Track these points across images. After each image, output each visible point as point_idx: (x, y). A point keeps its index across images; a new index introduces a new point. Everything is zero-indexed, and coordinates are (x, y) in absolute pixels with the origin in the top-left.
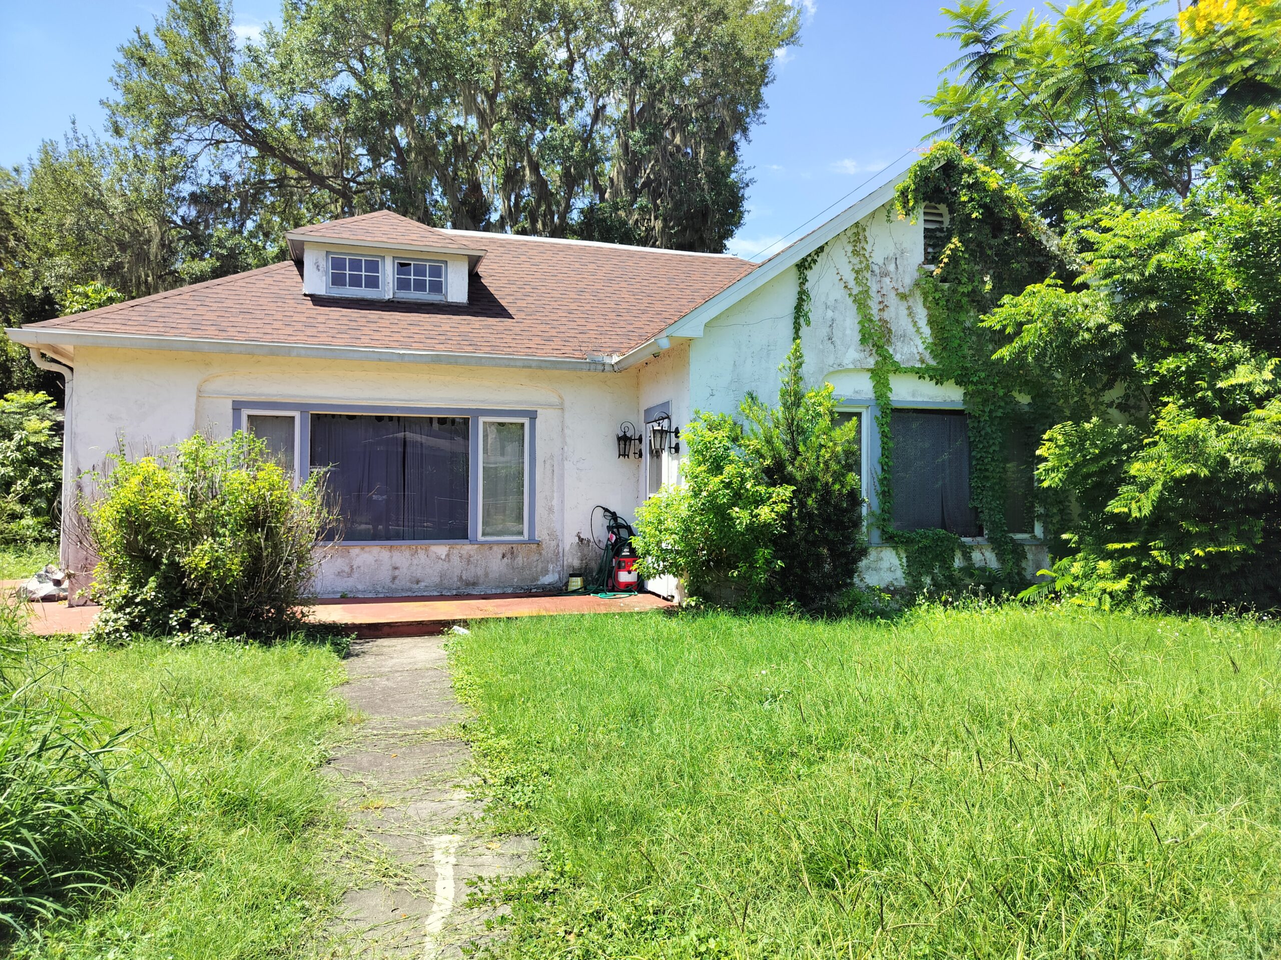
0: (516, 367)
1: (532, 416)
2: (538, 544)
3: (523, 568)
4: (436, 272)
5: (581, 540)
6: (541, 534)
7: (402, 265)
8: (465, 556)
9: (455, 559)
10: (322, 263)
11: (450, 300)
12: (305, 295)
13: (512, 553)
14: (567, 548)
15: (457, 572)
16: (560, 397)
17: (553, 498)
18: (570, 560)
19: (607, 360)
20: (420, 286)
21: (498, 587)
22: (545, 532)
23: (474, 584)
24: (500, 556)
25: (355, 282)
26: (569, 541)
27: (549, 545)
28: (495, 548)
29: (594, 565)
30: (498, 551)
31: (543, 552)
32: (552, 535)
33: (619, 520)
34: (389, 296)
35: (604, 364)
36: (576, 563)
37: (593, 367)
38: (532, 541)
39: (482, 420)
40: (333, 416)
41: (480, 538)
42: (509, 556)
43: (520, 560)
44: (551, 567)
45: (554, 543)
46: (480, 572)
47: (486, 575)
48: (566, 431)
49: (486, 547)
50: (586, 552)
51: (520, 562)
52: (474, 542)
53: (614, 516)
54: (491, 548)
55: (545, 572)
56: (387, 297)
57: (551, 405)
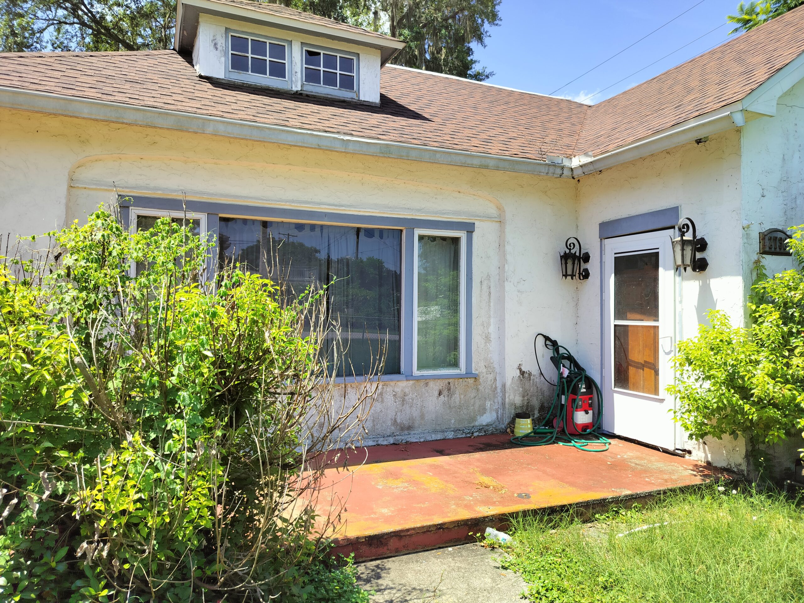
1: (470, 228)
2: (476, 378)
3: (460, 407)
4: (347, 64)
5: (522, 373)
6: (478, 367)
7: (310, 53)
8: (400, 394)
9: (389, 398)
10: (221, 41)
11: (362, 98)
12: (201, 77)
13: (449, 390)
14: (508, 383)
15: (391, 414)
16: (500, 209)
17: (489, 324)
18: (512, 397)
19: (566, 163)
20: (330, 80)
21: (435, 431)
22: (482, 364)
23: (410, 428)
24: (436, 393)
25: (259, 67)
26: (512, 374)
27: (486, 378)
28: (431, 384)
29: (536, 403)
30: (435, 386)
31: (481, 388)
32: (489, 367)
33: (561, 351)
34: (297, 87)
35: (563, 168)
36: (518, 400)
38: (469, 375)
39: (418, 232)
40: (245, 221)
41: (416, 372)
42: (445, 393)
43: (457, 398)
44: (488, 404)
45: (491, 377)
46: (416, 413)
47: (422, 416)
48: (508, 248)
49: (422, 383)
50: (527, 387)
51: (457, 400)
52: (410, 377)
53: (554, 343)
54: (427, 384)
55: (483, 410)
56: (294, 89)
57: (489, 218)
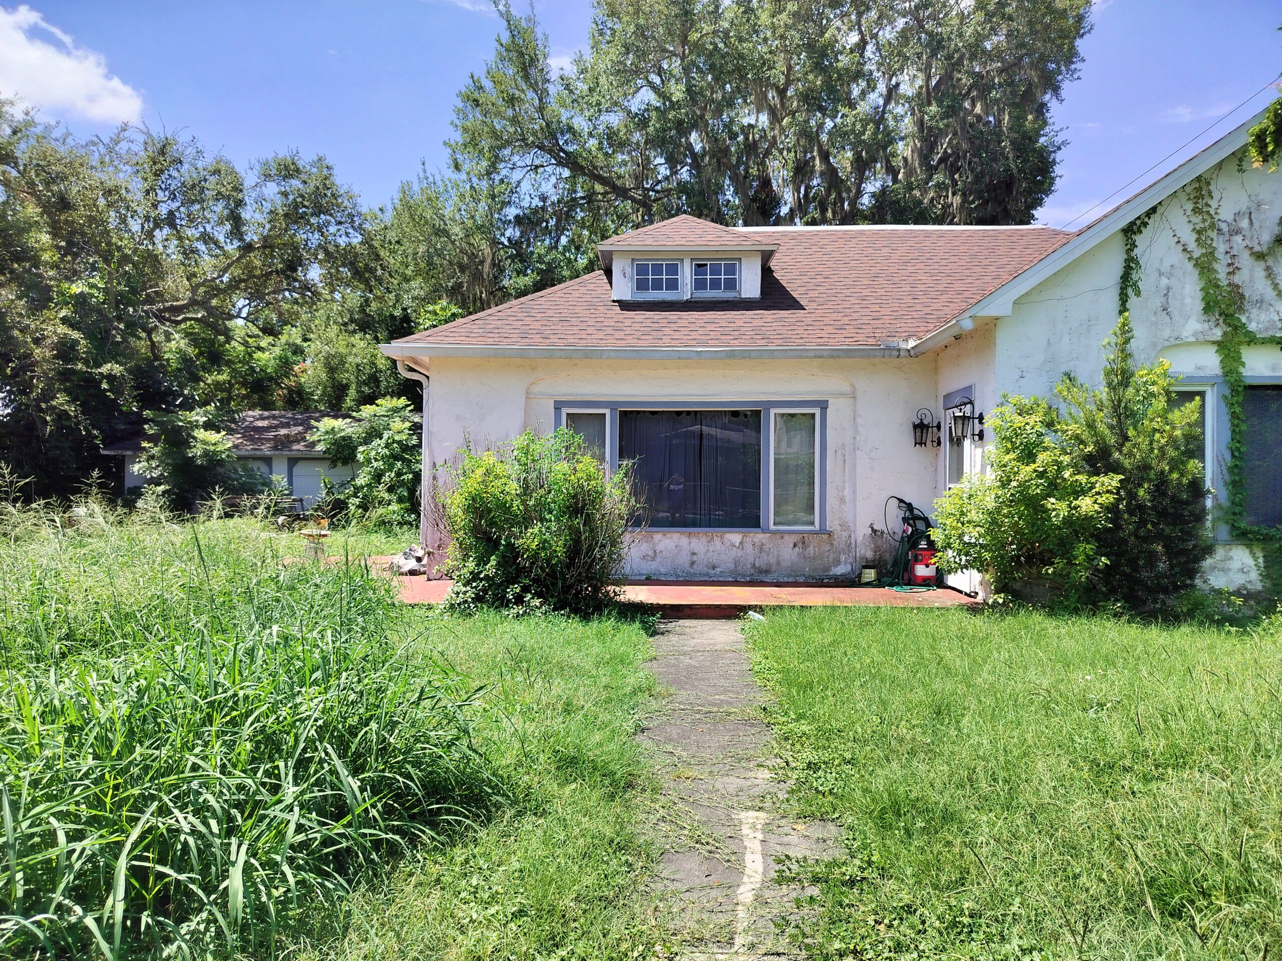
0: (807, 357)
1: (823, 405)
2: (830, 534)
3: (815, 558)
4: (731, 270)
5: (874, 531)
6: (832, 524)
7: (699, 266)
8: (758, 544)
9: (749, 547)
10: (628, 271)
11: (743, 296)
12: (614, 301)
13: (804, 543)
14: (860, 539)
15: (751, 559)
16: (852, 386)
17: (844, 488)
18: (863, 552)
19: (903, 345)
20: (715, 285)
21: (790, 575)
22: (837, 523)
23: (767, 572)
24: (792, 545)
25: (657, 285)
26: (862, 532)
27: (840, 536)
28: (787, 537)
29: (888, 557)
30: (790, 540)
31: (835, 543)
32: (844, 526)
33: (916, 512)
34: (687, 296)
35: (899, 350)
36: (869, 555)
37: (887, 353)
38: (823, 531)
39: (773, 412)
40: (638, 412)
41: (772, 527)
42: (800, 545)
43: (811, 550)
44: (843, 558)
45: (845, 534)
46: (772, 560)
47: (778, 563)
48: (859, 421)
49: (778, 536)
50: (879, 542)
51: (812, 552)
52: (766, 531)
53: (910, 507)
54: (782, 538)
55: (837, 563)
56: (685, 298)
57: (842, 395)
